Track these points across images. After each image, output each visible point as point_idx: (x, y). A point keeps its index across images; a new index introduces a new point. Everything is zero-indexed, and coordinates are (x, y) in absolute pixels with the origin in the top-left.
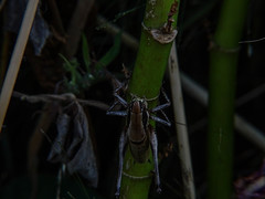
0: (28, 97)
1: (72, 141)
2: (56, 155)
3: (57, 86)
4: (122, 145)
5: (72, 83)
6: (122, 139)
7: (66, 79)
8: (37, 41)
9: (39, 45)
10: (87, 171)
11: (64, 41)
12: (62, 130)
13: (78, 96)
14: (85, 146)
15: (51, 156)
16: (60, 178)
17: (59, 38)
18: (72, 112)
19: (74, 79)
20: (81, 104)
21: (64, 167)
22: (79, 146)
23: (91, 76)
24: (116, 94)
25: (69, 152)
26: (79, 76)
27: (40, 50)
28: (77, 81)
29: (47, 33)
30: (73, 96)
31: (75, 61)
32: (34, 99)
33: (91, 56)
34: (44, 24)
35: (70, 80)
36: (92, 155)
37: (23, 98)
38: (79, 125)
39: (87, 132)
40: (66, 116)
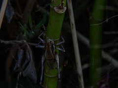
0: (4, 42)
1: (25, 61)
2: (17, 68)
3: (18, 37)
4: (43, 61)
5: (24, 35)
6: (43, 58)
7: (21, 34)
8: (8, 16)
9: (9, 18)
10: (32, 75)
11: (21, 17)
12: (20, 57)
13: (27, 42)
14: (30, 64)
15: (15, 69)
16: (18, 78)
17: (19, 16)
18: (25, 49)
19: (25, 33)
20: (29, 45)
21: (21, 73)
22: (28, 64)
23: (33, 32)
24: (39, 38)
25: (23, 67)
26: (28, 32)
27: (10, 20)
28: (27, 35)
29: (13, 13)
30: (25, 41)
31: (25, 25)
32: (7, 42)
33: (33, 24)
34: (12, 9)
35: (23, 34)
36: (34, 68)
37: (2, 42)
38: (28, 54)
39: (32, 58)
40: (22, 50)
